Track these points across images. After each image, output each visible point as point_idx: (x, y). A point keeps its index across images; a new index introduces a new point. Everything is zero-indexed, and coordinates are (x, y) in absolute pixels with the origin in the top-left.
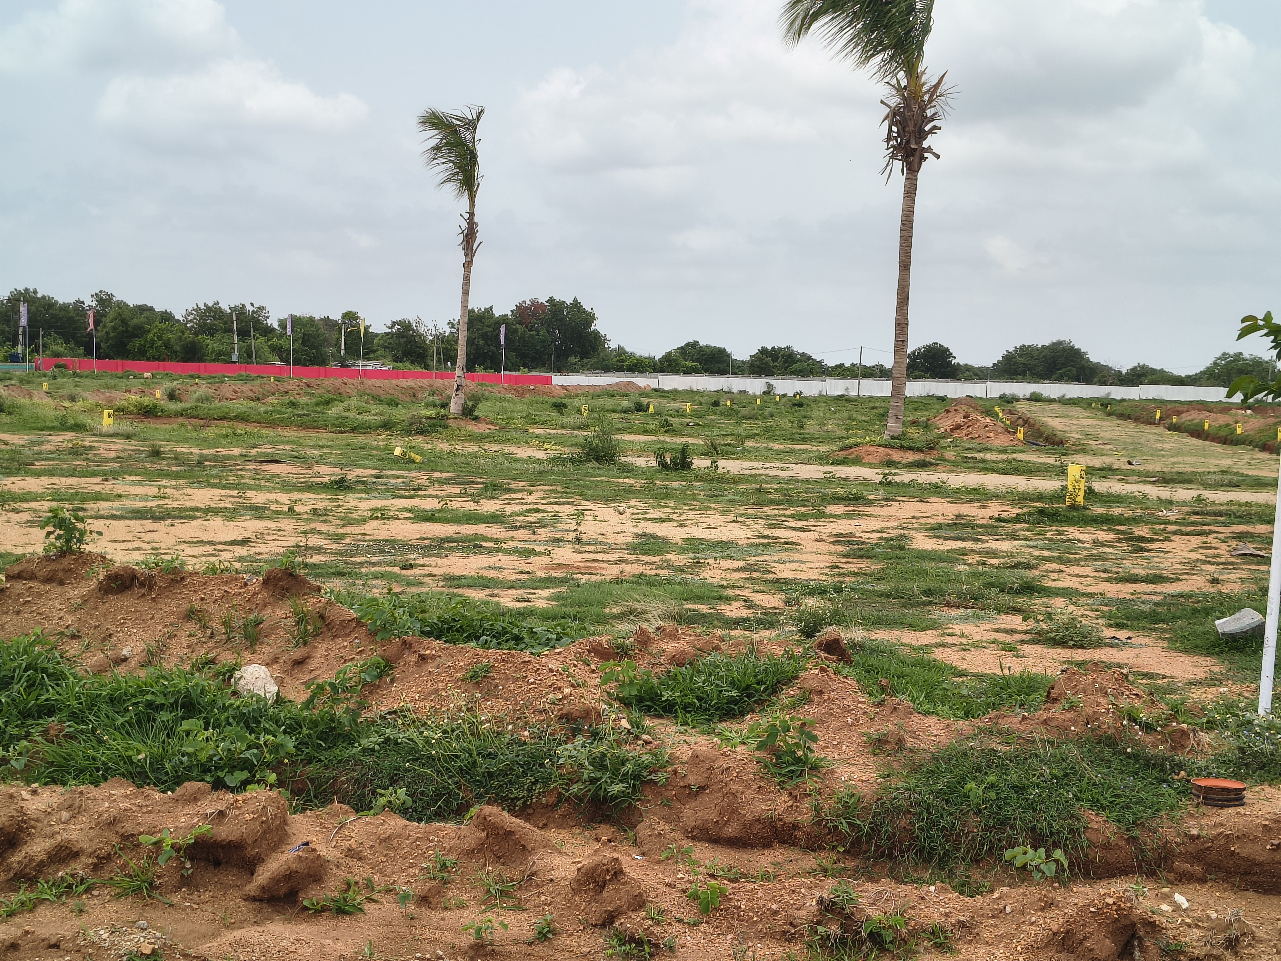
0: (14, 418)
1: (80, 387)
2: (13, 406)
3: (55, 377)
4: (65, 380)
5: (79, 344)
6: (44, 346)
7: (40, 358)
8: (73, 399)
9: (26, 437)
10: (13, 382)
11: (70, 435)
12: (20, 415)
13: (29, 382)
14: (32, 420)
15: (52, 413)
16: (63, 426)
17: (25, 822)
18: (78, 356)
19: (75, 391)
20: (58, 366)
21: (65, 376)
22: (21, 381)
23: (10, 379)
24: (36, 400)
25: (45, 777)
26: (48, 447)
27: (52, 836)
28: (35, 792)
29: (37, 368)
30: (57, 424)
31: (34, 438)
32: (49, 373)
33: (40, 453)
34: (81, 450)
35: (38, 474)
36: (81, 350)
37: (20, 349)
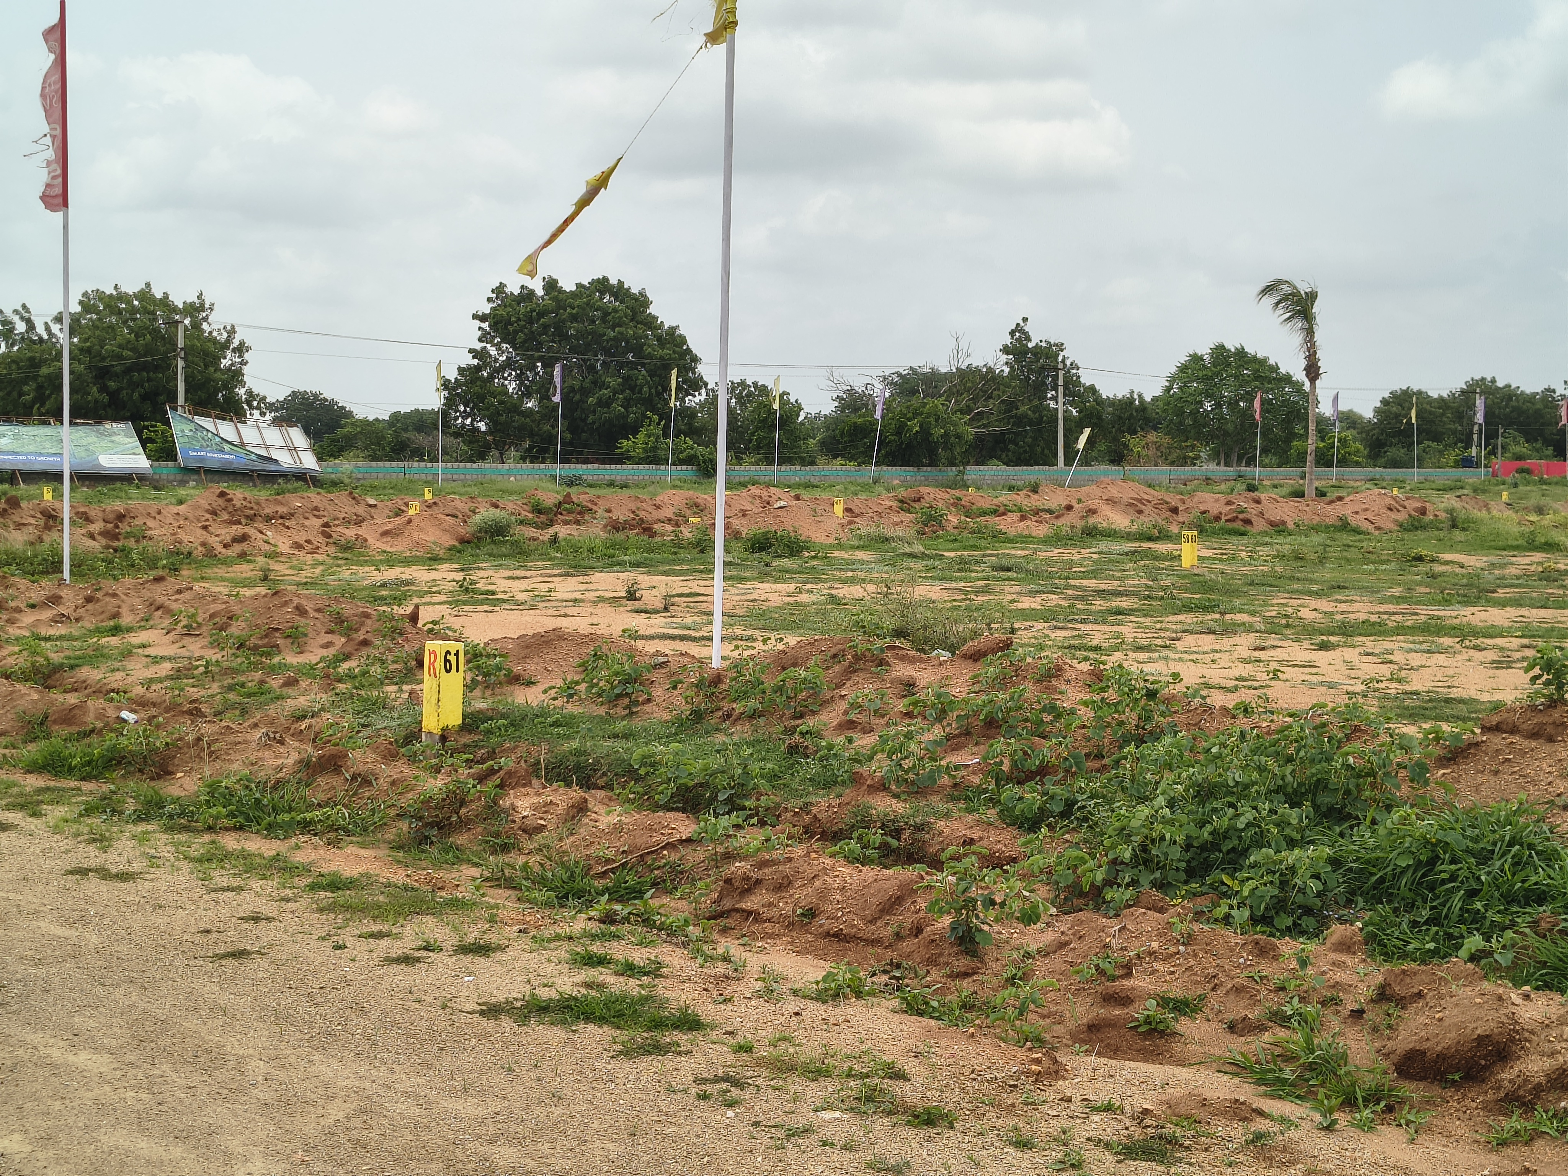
0: (1469, 535)
1: (1548, 496)
2: (1468, 520)
3: (1516, 485)
4: (1529, 488)
5: (1547, 443)
6: (1503, 447)
7: (1498, 462)
8: (1540, 511)
9: (1485, 559)
10: (1466, 492)
11: (1538, 556)
12: (1477, 531)
13: (1484, 492)
14: (1491, 538)
15: (1515, 529)
16: (1531, 545)
17: (1517, 1032)
18: (1547, 457)
19: (1543, 501)
20: (1522, 471)
21: (1528, 483)
22: (1475, 491)
23: (1462, 488)
24: (1494, 512)
25: (1536, 980)
26: (1512, 571)
27: (1553, 1054)
28: (1527, 997)
29: (1494, 474)
30: (1520, 542)
31: (1494, 559)
32: (1509, 480)
33: (1503, 578)
34: (1555, 575)
35: (1503, 604)
36: (1550, 451)
37: (1474, 452)
